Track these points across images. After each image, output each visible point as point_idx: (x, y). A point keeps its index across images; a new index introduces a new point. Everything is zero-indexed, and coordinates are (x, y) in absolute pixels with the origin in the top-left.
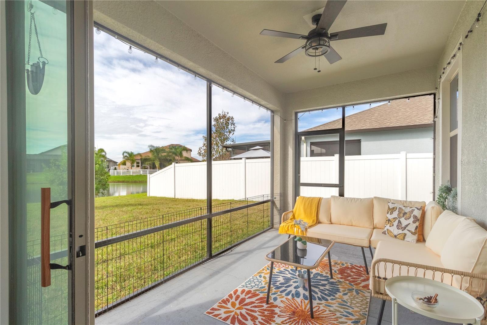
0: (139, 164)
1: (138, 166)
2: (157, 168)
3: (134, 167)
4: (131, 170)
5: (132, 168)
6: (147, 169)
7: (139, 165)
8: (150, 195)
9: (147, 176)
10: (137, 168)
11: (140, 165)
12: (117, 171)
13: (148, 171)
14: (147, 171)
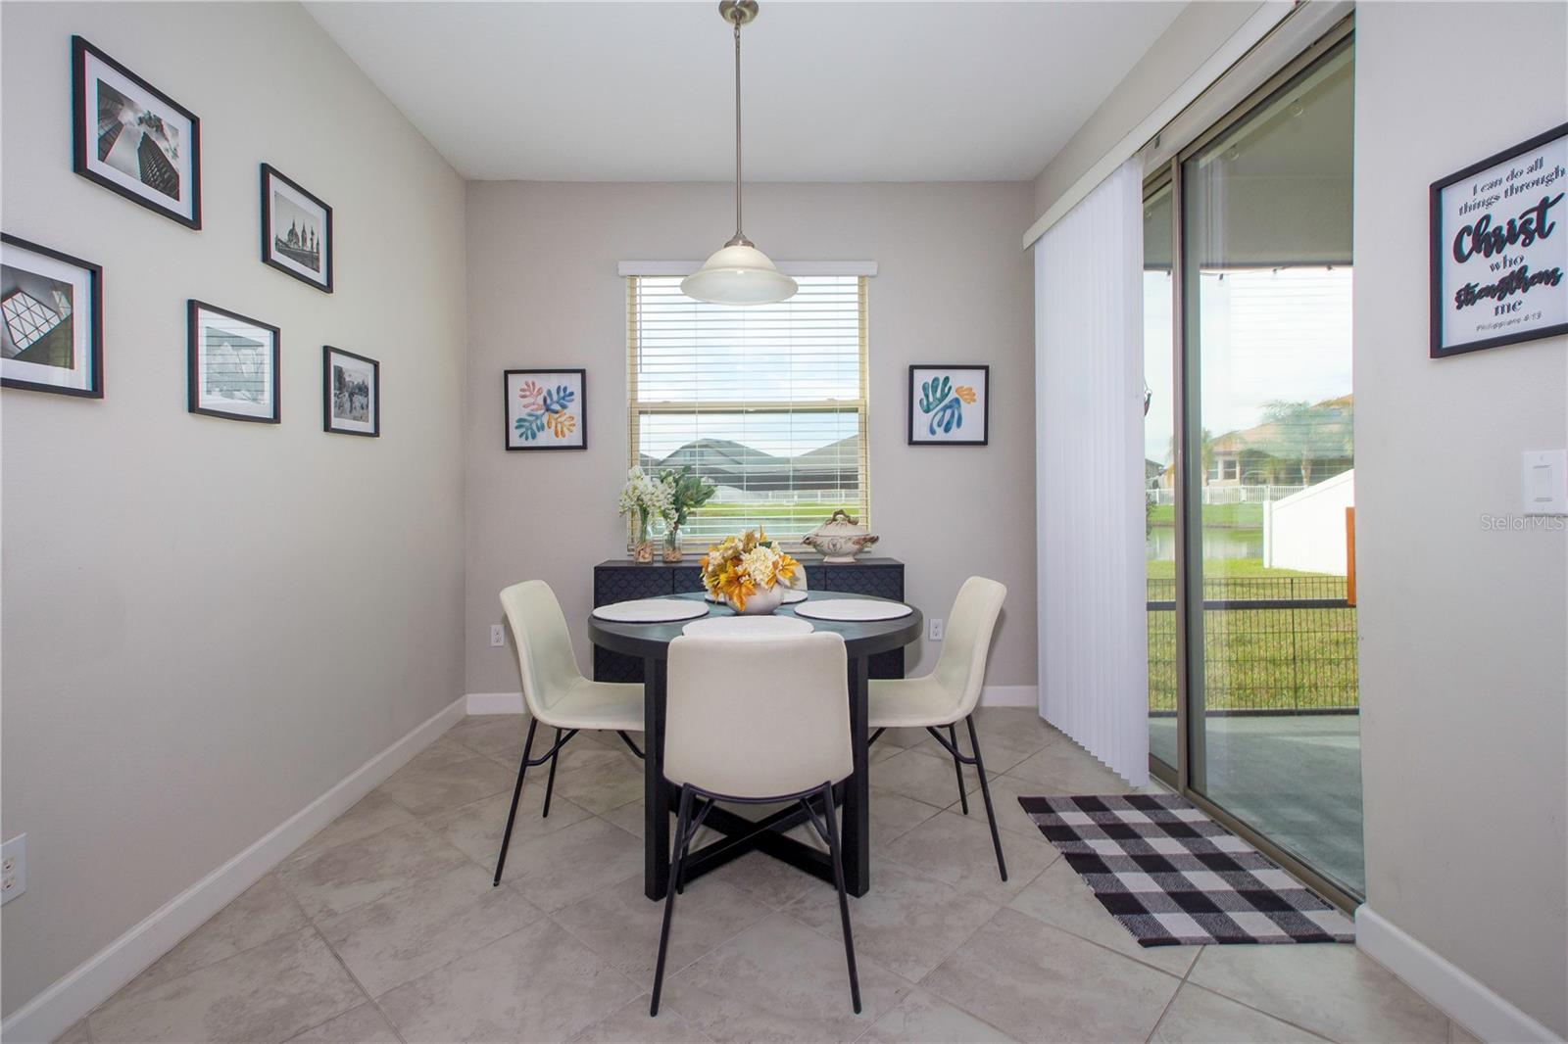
0: (1235, 467)
1: (1230, 475)
2: (1305, 480)
3: (1217, 478)
4: (1208, 488)
5: (1210, 481)
6: (1264, 482)
7: (1235, 472)
8: (1273, 564)
9: (1261, 506)
10: (1227, 481)
11: (1238, 470)
12: (1160, 492)
13: (1268, 488)
14: (1262, 490)
